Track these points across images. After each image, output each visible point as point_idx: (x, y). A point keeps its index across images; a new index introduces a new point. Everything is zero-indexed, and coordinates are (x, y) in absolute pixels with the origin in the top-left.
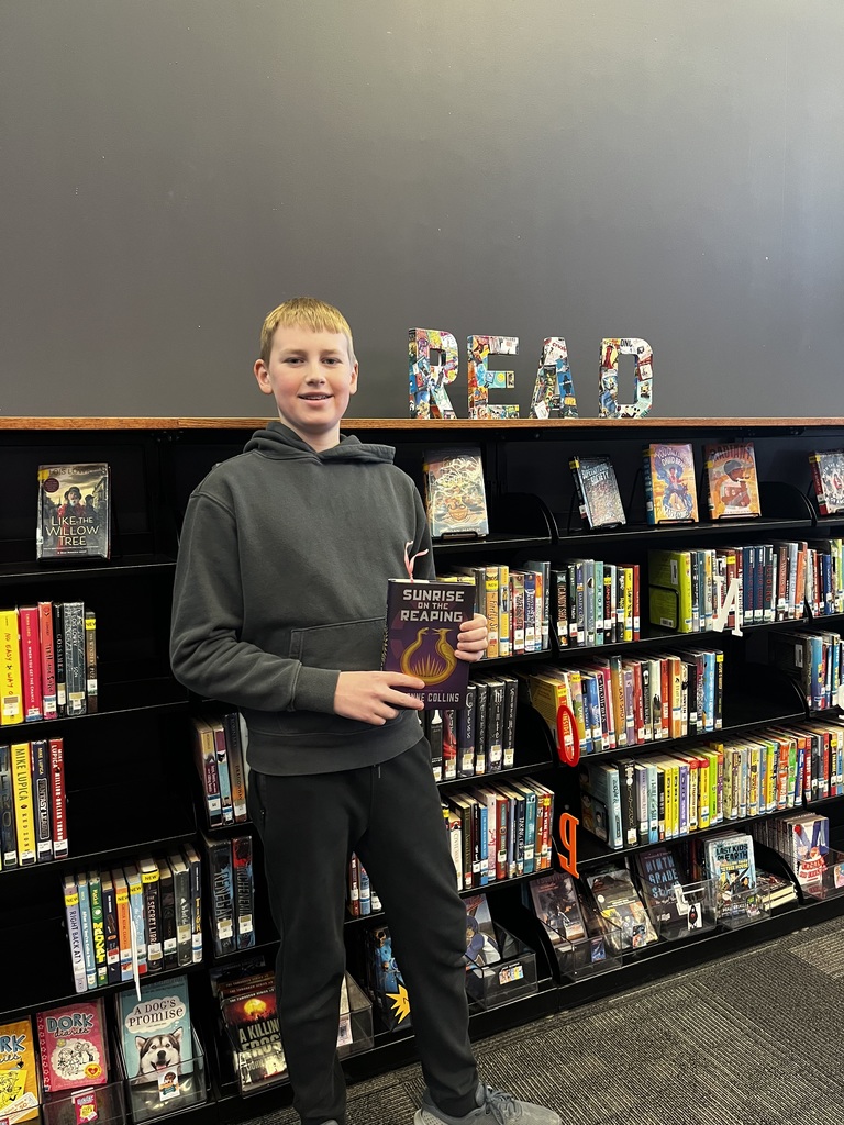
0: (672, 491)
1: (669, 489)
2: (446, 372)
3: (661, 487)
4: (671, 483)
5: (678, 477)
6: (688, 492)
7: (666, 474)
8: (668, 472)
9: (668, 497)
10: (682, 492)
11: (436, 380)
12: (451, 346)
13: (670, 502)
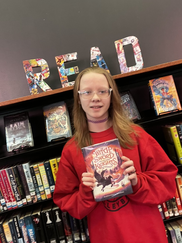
0: (164, 99)
1: (162, 98)
2: (43, 75)
3: (158, 98)
4: (163, 95)
5: (166, 92)
6: (174, 98)
7: (159, 92)
8: (161, 91)
9: (163, 102)
10: (170, 99)
11: (39, 79)
12: (43, 64)
13: (164, 104)
